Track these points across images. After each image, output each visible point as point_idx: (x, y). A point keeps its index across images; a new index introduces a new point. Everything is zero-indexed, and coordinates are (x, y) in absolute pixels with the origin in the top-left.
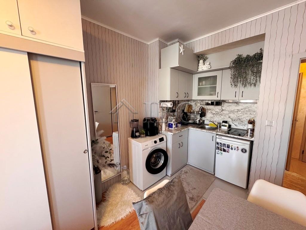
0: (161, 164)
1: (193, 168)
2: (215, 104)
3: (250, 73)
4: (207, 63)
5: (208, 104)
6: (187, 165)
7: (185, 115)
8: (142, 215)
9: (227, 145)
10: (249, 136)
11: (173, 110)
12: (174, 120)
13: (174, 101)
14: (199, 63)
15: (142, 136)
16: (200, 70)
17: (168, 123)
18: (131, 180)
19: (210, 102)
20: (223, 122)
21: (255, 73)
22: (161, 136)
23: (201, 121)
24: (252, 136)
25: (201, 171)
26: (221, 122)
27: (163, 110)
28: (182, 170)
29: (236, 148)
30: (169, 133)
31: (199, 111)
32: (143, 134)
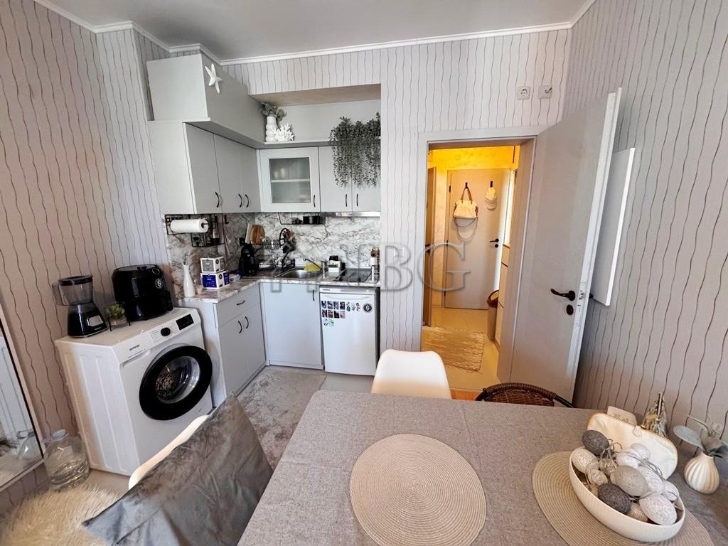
0: (194, 386)
1: (281, 369)
2: (311, 221)
3: (366, 159)
4: (285, 125)
5: (298, 222)
6: (267, 368)
7: (247, 252)
8: (128, 538)
9: (341, 303)
10: (373, 279)
11: (212, 239)
12: (216, 266)
13: (213, 216)
14: (266, 123)
15: (114, 323)
16: (270, 140)
17: (202, 275)
18: (94, 465)
19: (301, 218)
20: (331, 258)
21: (373, 159)
22: (184, 313)
23: (288, 262)
24: (377, 279)
25: (297, 371)
26: (328, 259)
27: (182, 241)
28: (254, 382)
29: (355, 306)
30: (207, 301)
31: (280, 239)
32: (119, 317)
